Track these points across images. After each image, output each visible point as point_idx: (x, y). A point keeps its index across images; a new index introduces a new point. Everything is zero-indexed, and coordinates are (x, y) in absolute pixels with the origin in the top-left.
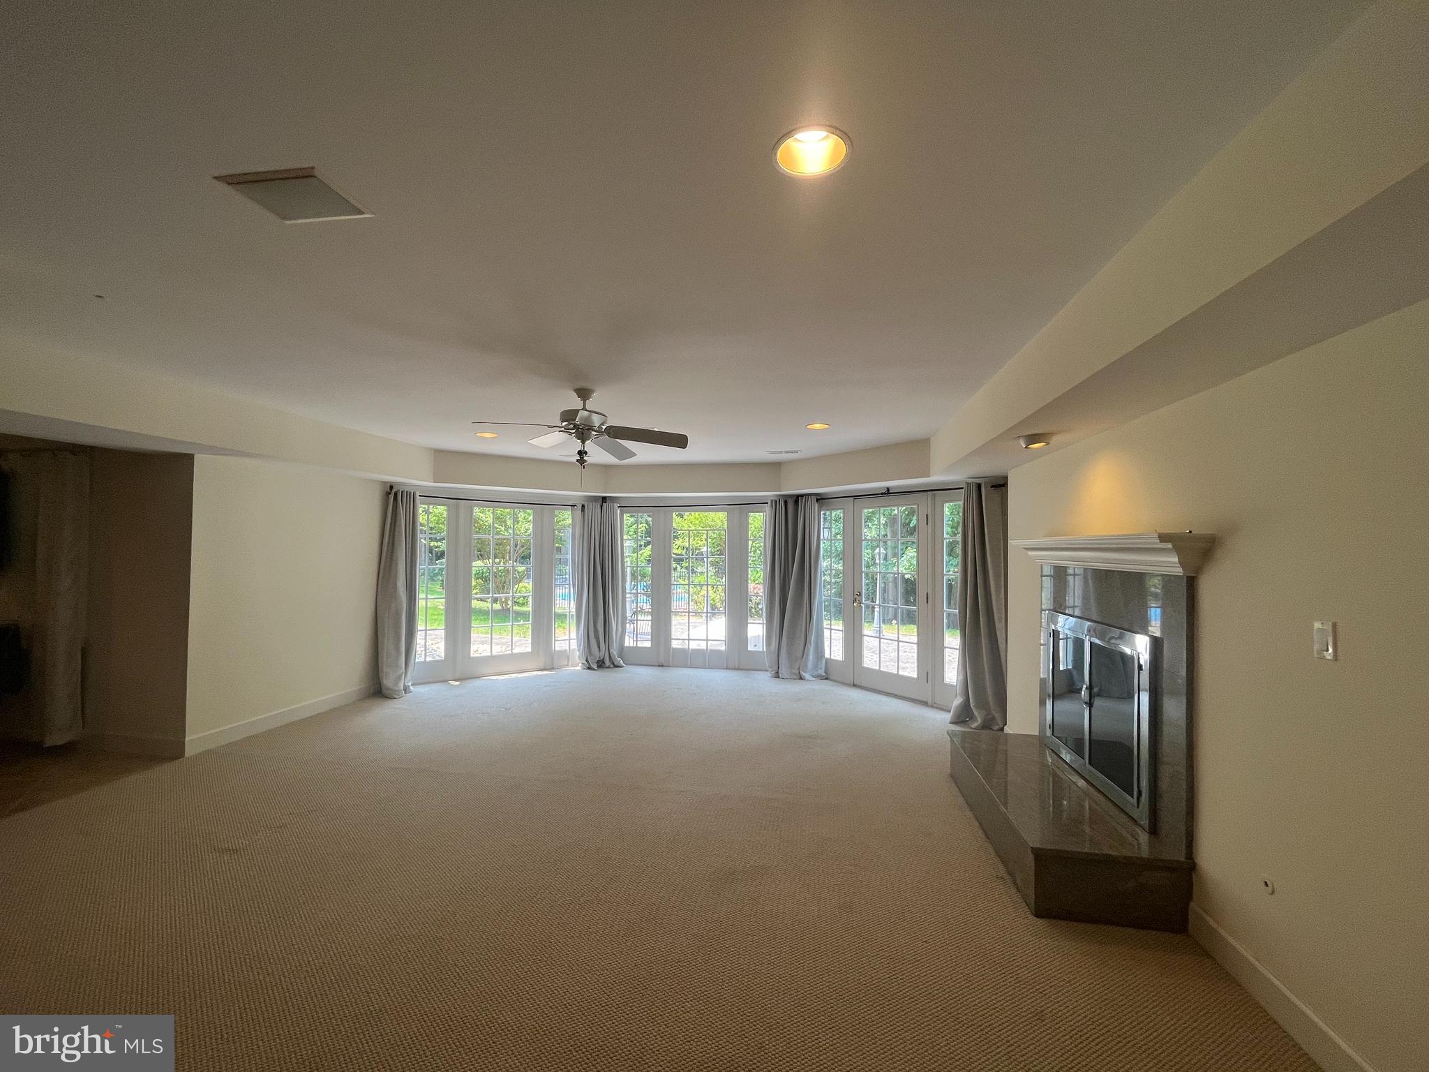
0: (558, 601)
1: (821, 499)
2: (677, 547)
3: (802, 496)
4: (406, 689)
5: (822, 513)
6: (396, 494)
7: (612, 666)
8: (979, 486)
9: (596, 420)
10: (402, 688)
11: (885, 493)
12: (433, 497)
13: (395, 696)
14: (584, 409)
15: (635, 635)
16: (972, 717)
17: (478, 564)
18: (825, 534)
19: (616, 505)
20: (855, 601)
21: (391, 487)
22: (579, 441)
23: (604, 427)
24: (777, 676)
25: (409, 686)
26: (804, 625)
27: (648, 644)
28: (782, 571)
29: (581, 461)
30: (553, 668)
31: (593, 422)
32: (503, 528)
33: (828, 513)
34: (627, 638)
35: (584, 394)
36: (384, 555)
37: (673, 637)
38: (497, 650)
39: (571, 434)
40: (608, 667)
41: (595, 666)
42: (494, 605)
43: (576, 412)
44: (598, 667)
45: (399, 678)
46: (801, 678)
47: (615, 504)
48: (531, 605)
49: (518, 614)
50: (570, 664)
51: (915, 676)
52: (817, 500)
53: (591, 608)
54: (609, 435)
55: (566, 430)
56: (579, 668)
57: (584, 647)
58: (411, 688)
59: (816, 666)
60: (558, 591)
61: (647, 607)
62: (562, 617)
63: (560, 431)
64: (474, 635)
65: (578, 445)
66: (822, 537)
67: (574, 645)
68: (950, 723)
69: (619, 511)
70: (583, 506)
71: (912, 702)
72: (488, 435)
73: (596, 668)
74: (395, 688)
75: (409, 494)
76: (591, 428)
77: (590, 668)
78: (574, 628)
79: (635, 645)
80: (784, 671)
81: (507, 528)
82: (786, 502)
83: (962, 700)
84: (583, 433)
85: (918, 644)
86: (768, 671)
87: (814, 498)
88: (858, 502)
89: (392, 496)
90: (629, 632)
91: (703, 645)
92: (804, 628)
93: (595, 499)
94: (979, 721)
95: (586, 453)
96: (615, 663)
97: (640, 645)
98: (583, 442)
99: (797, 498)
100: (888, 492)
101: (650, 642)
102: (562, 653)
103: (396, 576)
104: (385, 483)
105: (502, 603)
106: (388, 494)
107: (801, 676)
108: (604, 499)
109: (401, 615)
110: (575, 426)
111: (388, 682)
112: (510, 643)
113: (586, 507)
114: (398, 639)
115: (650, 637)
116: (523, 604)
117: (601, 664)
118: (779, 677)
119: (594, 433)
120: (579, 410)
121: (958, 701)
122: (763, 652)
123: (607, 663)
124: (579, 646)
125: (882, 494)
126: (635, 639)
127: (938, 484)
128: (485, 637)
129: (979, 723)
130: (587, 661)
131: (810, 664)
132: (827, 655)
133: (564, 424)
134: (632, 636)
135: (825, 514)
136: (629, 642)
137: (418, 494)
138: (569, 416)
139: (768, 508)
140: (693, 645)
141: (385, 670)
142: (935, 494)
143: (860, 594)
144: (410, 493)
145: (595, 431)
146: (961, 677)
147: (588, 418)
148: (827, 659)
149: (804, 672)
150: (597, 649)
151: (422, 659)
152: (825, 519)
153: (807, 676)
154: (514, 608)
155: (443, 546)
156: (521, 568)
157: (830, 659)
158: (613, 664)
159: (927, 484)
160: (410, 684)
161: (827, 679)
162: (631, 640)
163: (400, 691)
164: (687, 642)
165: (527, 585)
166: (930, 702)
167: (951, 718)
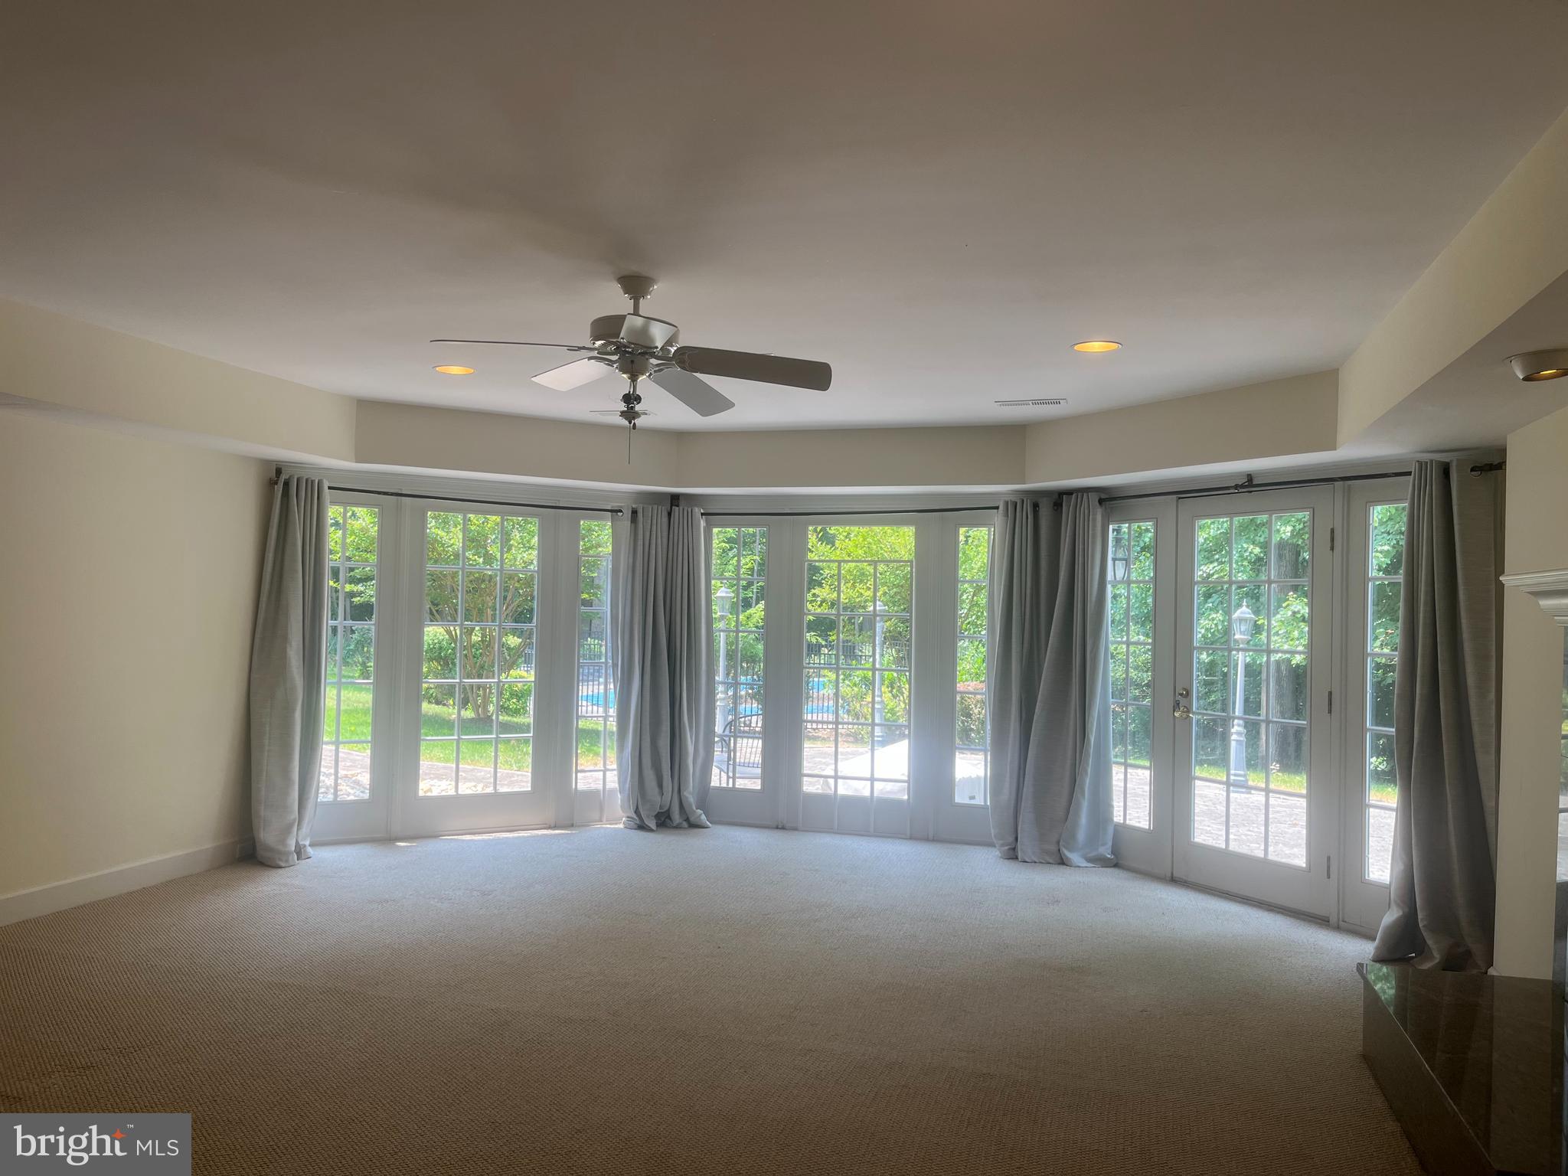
0: (585, 708)
1: (1111, 501)
2: (817, 602)
3: (1069, 492)
4: (300, 852)
5: (1111, 527)
6: (287, 484)
7: (685, 824)
8: (1445, 470)
9: (659, 335)
10: (293, 849)
11: (1242, 486)
12: (354, 491)
13: (283, 864)
14: (636, 313)
15: (731, 767)
16: (1422, 950)
17: (434, 633)
18: (1115, 571)
19: (698, 511)
20: (1176, 706)
21: (279, 472)
22: (625, 376)
23: (673, 350)
24: (1012, 855)
25: (305, 846)
26: (1069, 753)
27: (756, 785)
28: (1026, 645)
29: (630, 414)
30: (572, 825)
31: (652, 340)
32: (481, 560)
33: (1125, 527)
34: (715, 771)
35: (635, 286)
36: (264, 599)
37: (805, 772)
38: (465, 789)
39: (611, 363)
40: (678, 827)
41: (652, 824)
42: (463, 712)
43: (621, 319)
44: (657, 826)
45: (288, 830)
46: (1062, 862)
47: (696, 510)
48: (532, 713)
49: (506, 727)
50: (604, 819)
51: (1301, 862)
52: (1101, 501)
53: (647, 714)
54: (682, 364)
55: (601, 356)
56: (621, 826)
57: (632, 786)
58: (309, 850)
59: (1094, 838)
60: (584, 690)
61: (757, 723)
62: (593, 735)
63: (590, 358)
64: (425, 764)
65: (622, 383)
66: (1110, 576)
67: (613, 780)
68: (1373, 961)
69: (703, 523)
70: (634, 512)
71: (1294, 917)
72: (456, 370)
73: (654, 828)
74: (280, 847)
75: (310, 483)
76: (648, 351)
77: (642, 827)
78: (612, 755)
79: (731, 785)
80: (1026, 846)
81: (489, 559)
82: (1036, 506)
83: (1401, 913)
84: (632, 362)
85: (1309, 797)
86: (995, 846)
87: (1094, 498)
88: (1188, 504)
89: (279, 489)
90: (718, 761)
91: (863, 790)
92: (1069, 762)
93: (655, 498)
94: (1437, 957)
95: (638, 399)
96: (692, 819)
97: (741, 784)
98: (634, 379)
99: (1059, 498)
100: (1249, 484)
101: (759, 781)
102: (590, 795)
103: (285, 639)
104: (266, 463)
105: (476, 708)
106: (272, 483)
107: (1062, 859)
108: (675, 499)
109: (294, 711)
110: (620, 349)
111: (267, 836)
112: (492, 780)
113: (640, 515)
114: (287, 755)
115: (759, 771)
116: (516, 712)
117: (663, 821)
118: (1017, 858)
119: (654, 361)
120: (623, 318)
121: (1391, 916)
122: (984, 807)
123: (677, 817)
124: (621, 782)
125: (1236, 487)
126: (731, 774)
127: (1352, 464)
128: (444, 768)
129: (1437, 961)
130: (637, 812)
131: (1081, 835)
132: (1118, 818)
133: (599, 343)
134: (725, 768)
135: (1118, 531)
136: (718, 779)
137: (326, 484)
138: (607, 328)
139: (998, 517)
140: (844, 789)
141: (262, 813)
142: (1349, 486)
143: (1188, 694)
144: (313, 482)
145: (657, 358)
146: (1400, 867)
147: (644, 331)
148: (1117, 825)
149: (1070, 851)
150: (657, 790)
151: (330, 797)
152: (1118, 541)
153: (1074, 857)
154: (501, 718)
155: (368, 592)
156: (513, 641)
157: (1124, 826)
158: (687, 820)
159: (1336, 465)
160: (307, 843)
161: (1116, 865)
162: (724, 776)
163: (288, 853)
164: (831, 781)
165: (524, 675)
166: (1333, 920)
167: (1377, 948)
